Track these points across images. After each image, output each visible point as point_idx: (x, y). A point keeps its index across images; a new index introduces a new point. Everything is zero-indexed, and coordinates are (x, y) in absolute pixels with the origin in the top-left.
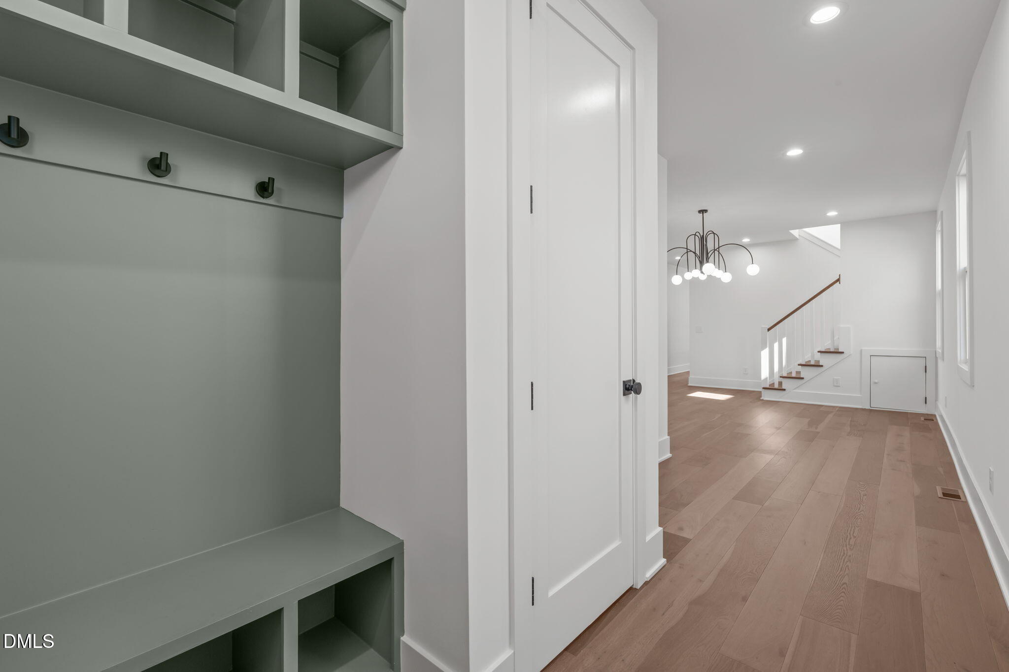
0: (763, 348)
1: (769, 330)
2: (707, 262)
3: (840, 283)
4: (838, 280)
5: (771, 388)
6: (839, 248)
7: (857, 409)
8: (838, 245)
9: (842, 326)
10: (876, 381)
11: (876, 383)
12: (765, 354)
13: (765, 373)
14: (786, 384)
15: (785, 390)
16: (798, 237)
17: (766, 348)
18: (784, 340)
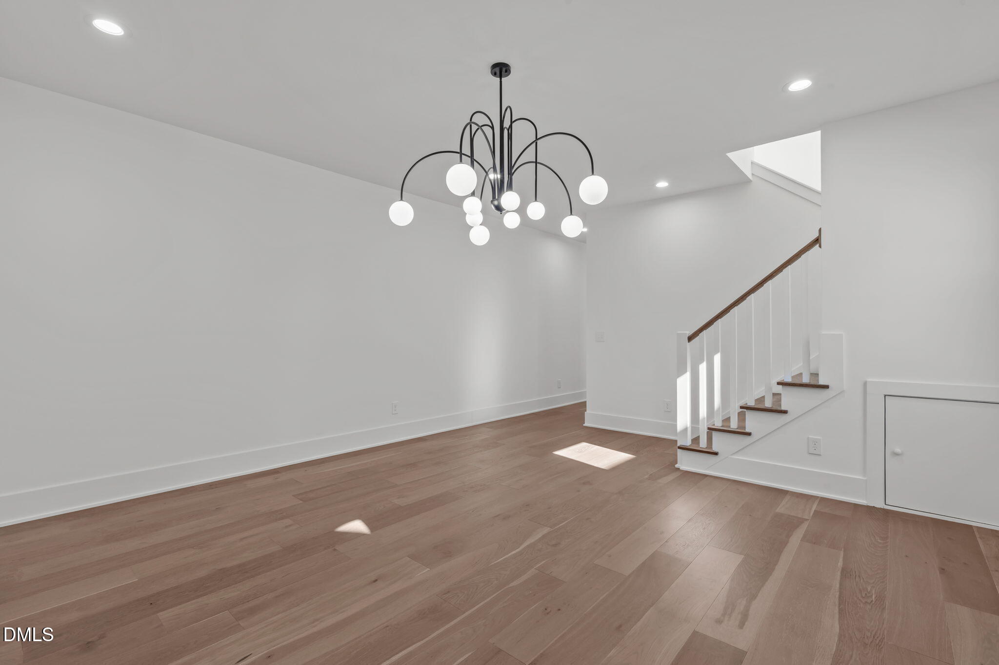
0: (681, 371)
1: (690, 339)
2: (510, 187)
3: (820, 246)
4: (817, 241)
5: (693, 449)
6: (818, 188)
7: (856, 506)
8: (817, 185)
9: (823, 333)
10: (898, 450)
11: (896, 454)
12: (684, 383)
13: (683, 420)
14: (719, 442)
15: (716, 454)
16: (750, 176)
17: (685, 372)
18: (717, 358)
